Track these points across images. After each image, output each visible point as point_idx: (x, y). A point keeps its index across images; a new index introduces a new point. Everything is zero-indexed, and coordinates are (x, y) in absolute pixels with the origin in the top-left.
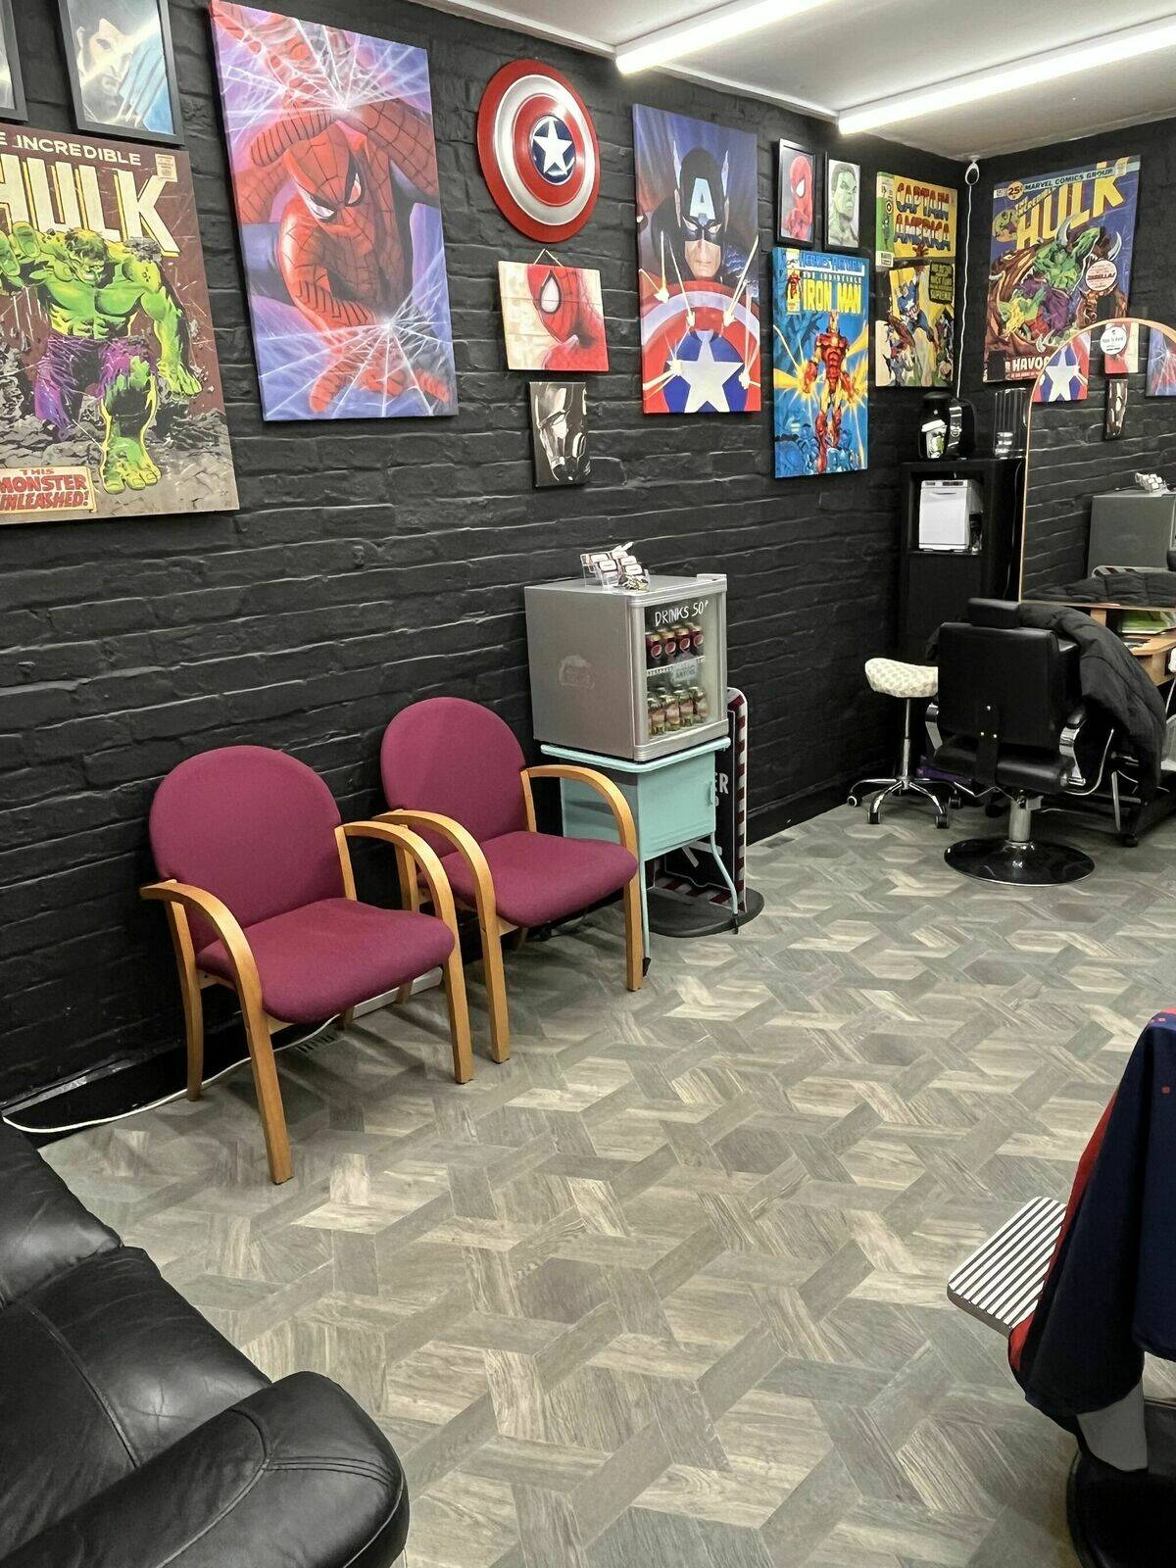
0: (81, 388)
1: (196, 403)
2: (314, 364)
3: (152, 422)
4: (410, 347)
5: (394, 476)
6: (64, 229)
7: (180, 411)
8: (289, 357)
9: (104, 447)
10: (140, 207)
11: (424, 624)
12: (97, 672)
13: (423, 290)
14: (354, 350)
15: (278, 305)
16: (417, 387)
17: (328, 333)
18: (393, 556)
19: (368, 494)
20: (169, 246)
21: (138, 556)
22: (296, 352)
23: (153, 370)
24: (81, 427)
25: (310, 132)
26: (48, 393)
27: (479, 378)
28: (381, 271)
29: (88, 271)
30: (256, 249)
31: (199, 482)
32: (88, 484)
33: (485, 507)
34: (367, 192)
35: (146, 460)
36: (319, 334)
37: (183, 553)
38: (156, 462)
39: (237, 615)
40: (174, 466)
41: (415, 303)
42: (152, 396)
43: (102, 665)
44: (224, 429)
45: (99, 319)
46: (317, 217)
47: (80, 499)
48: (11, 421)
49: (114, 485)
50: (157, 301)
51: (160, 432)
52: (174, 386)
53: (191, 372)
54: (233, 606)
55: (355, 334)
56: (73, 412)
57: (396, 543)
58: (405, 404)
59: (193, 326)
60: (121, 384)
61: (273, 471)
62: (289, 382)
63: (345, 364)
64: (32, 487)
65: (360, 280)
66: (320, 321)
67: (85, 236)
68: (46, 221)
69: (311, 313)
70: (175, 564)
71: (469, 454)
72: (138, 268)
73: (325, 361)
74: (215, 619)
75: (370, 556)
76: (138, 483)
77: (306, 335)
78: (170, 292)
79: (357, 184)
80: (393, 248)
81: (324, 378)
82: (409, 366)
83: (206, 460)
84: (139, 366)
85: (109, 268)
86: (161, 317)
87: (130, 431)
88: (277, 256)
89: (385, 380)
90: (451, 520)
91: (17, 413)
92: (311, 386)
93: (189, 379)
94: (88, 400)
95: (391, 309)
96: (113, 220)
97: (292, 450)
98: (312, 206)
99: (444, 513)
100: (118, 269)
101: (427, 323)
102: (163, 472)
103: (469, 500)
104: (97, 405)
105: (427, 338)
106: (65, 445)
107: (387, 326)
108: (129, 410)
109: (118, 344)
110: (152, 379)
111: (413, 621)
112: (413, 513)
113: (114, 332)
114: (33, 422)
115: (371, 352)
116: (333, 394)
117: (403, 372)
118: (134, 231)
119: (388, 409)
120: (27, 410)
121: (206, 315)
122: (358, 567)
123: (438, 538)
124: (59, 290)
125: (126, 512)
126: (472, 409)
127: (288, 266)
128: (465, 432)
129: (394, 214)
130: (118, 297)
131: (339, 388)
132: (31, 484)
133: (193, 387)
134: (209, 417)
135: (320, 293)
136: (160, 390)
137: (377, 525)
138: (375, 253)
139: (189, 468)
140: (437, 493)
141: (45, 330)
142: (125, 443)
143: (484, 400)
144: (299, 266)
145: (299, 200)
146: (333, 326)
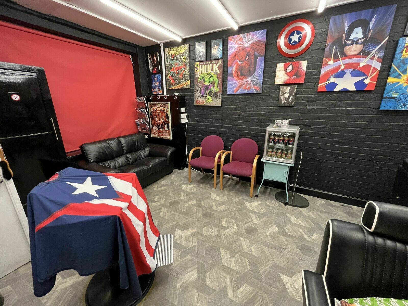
0: (206, 91)
1: (218, 92)
2: (235, 86)
3: (212, 94)
4: (253, 82)
5: (248, 103)
6: (207, 72)
7: (216, 93)
8: (232, 85)
9: (207, 97)
10: (216, 68)
11: (249, 126)
12: (204, 123)
13: (258, 72)
14: (243, 83)
15: (231, 78)
16: (253, 88)
17: (238, 81)
18: (245, 115)
19: (242, 105)
20: (218, 72)
21: (210, 110)
22: (233, 84)
23: (214, 88)
24: (205, 95)
25: (240, 51)
26: (203, 91)
27: (269, 86)
28: (250, 70)
29: (209, 77)
30: (229, 70)
31: (217, 102)
32: (205, 101)
33: (265, 109)
34: (249, 58)
35: (211, 99)
36: (237, 81)
37: (215, 111)
38: (212, 99)
39: (220, 119)
40: (214, 100)
41: (255, 74)
42: (213, 91)
43: (205, 122)
44: (221, 95)
45: (209, 82)
46: (240, 64)
47: (204, 103)
48: (199, 94)
49: (207, 102)
50: (216, 79)
51: (213, 96)
52: (216, 90)
53: (218, 88)
54: (220, 118)
55: (243, 81)
56: (205, 93)
57: (246, 113)
58: (250, 91)
59: (219, 82)
60: (210, 90)
61: (228, 101)
62: (231, 89)
63: (241, 85)
64: (200, 102)
65: (245, 72)
66: (237, 79)
67: (209, 73)
68: (206, 72)
69: (236, 78)
70: (214, 112)
71: (264, 100)
72: (214, 76)
73: (237, 85)
74: (218, 119)
75: (241, 114)
76: (210, 102)
77: (235, 82)
78: (217, 78)
79: (248, 57)
80: (253, 66)
81: (237, 88)
82: (252, 85)
83: (218, 99)
84: (212, 88)
85: (211, 76)
86: (216, 81)
87: (210, 96)
88: (232, 71)
89: (247, 87)
90: (257, 111)
91: (200, 94)
92: (234, 89)
93: (218, 89)
94: (206, 92)
95: (250, 76)
96: (212, 70)
97: (231, 98)
98: (239, 62)
99: (256, 109)
100: (212, 76)
101: (257, 77)
102: (213, 101)
103: (262, 107)
104: (207, 92)
105: (257, 80)
106: (203, 97)
107: (249, 79)
108: (210, 93)
109: (211, 85)
110: (213, 89)
111: (247, 126)
112: (250, 109)
113: (210, 84)
114: (201, 95)
115: (245, 83)
116: (238, 90)
117: (251, 86)
118: (214, 71)
119: (247, 92)
120: (201, 93)
121: (221, 80)
122: (239, 116)
123: (254, 113)
124: (206, 80)
125: (208, 105)
126: (265, 92)
127: (234, 72)
128: (263, 96)
129: (254, 61)
130: (211, 80)
131: (239, 89)
132: (199, 101)
133: (218, 90)
134: (219, 94)
135: (238, 75)
136: (214, 90)
137: (243, 110)
138: (249, 68)
139: (216, 100)
140: (255, 106)
141: (203, 84)
142: (209, 97)
143: (269, 90)
144: (235, 72)
145: (237, 62)
146: (239, 80)
